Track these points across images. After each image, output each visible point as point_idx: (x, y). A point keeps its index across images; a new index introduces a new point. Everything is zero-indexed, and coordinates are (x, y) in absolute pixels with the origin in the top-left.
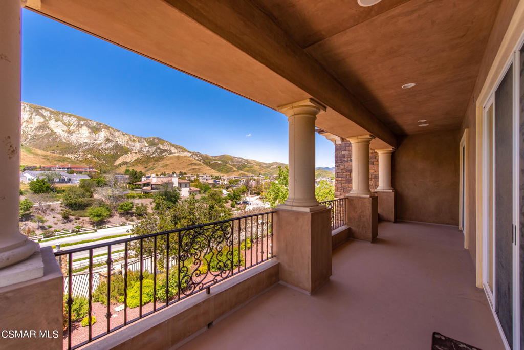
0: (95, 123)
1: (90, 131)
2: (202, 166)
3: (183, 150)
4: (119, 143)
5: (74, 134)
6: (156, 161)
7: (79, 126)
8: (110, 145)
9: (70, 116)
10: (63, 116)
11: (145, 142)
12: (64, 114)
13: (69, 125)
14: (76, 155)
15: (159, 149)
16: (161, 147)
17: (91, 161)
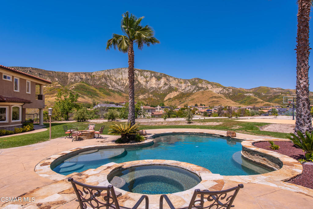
0: (159, 74)
1: (156, 79)
2: (221, 99)
3: (218, 86)
4: (172, 85)
5: (148, 83)
6: (187, 96)
7: (151, 77)
8: (166, 87)
9: (147, 71)
10: (144, 73)
11: (189, 83)
12: (145, 71)
13: (146, 78)
14: (144, 96)
15: (198, 87)
16: (200, 85)
17: (151, 99)
